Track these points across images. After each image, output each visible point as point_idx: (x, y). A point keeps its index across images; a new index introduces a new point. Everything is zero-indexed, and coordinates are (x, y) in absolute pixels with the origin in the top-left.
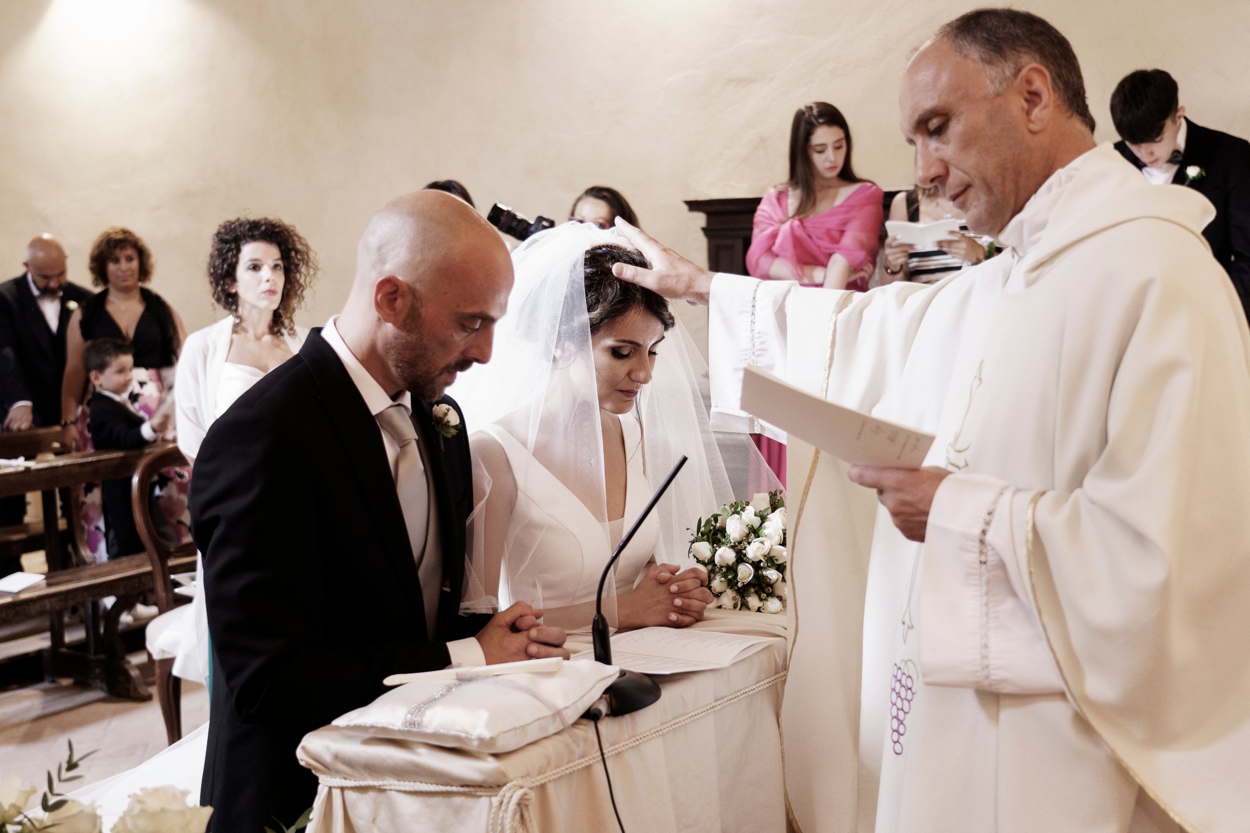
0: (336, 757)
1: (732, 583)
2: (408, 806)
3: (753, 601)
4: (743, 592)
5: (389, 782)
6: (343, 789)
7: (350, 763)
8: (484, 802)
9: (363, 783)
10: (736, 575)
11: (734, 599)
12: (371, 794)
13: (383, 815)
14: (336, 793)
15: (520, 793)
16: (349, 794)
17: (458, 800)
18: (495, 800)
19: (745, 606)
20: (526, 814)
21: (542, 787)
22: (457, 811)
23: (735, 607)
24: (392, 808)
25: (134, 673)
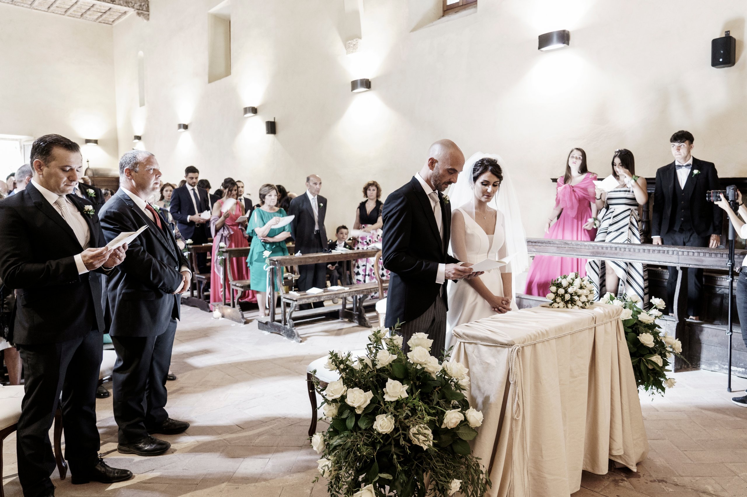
0: (464, 334)
1: (563, 300)
2: (484, 349)
3: (569, 305)
4: (567, 303)
5: (479, 342)
6: (464, 343)
7: (468, 336)
8: (507, 349)
9: (470, 342)
10: (564, 298)
11: (564, 304)
12: (473, 345)
13: (476, 351)
14: (462, 344)
15: (518, 347)
16: (466, 345)
17: (499, 348)
18: (510, 349)
19: (567, 307)
20: (519, 354)
21: (523, 347)
22: (498, 351)
23: (564, 307)
24: (478, 348)
25: (367, 319)
